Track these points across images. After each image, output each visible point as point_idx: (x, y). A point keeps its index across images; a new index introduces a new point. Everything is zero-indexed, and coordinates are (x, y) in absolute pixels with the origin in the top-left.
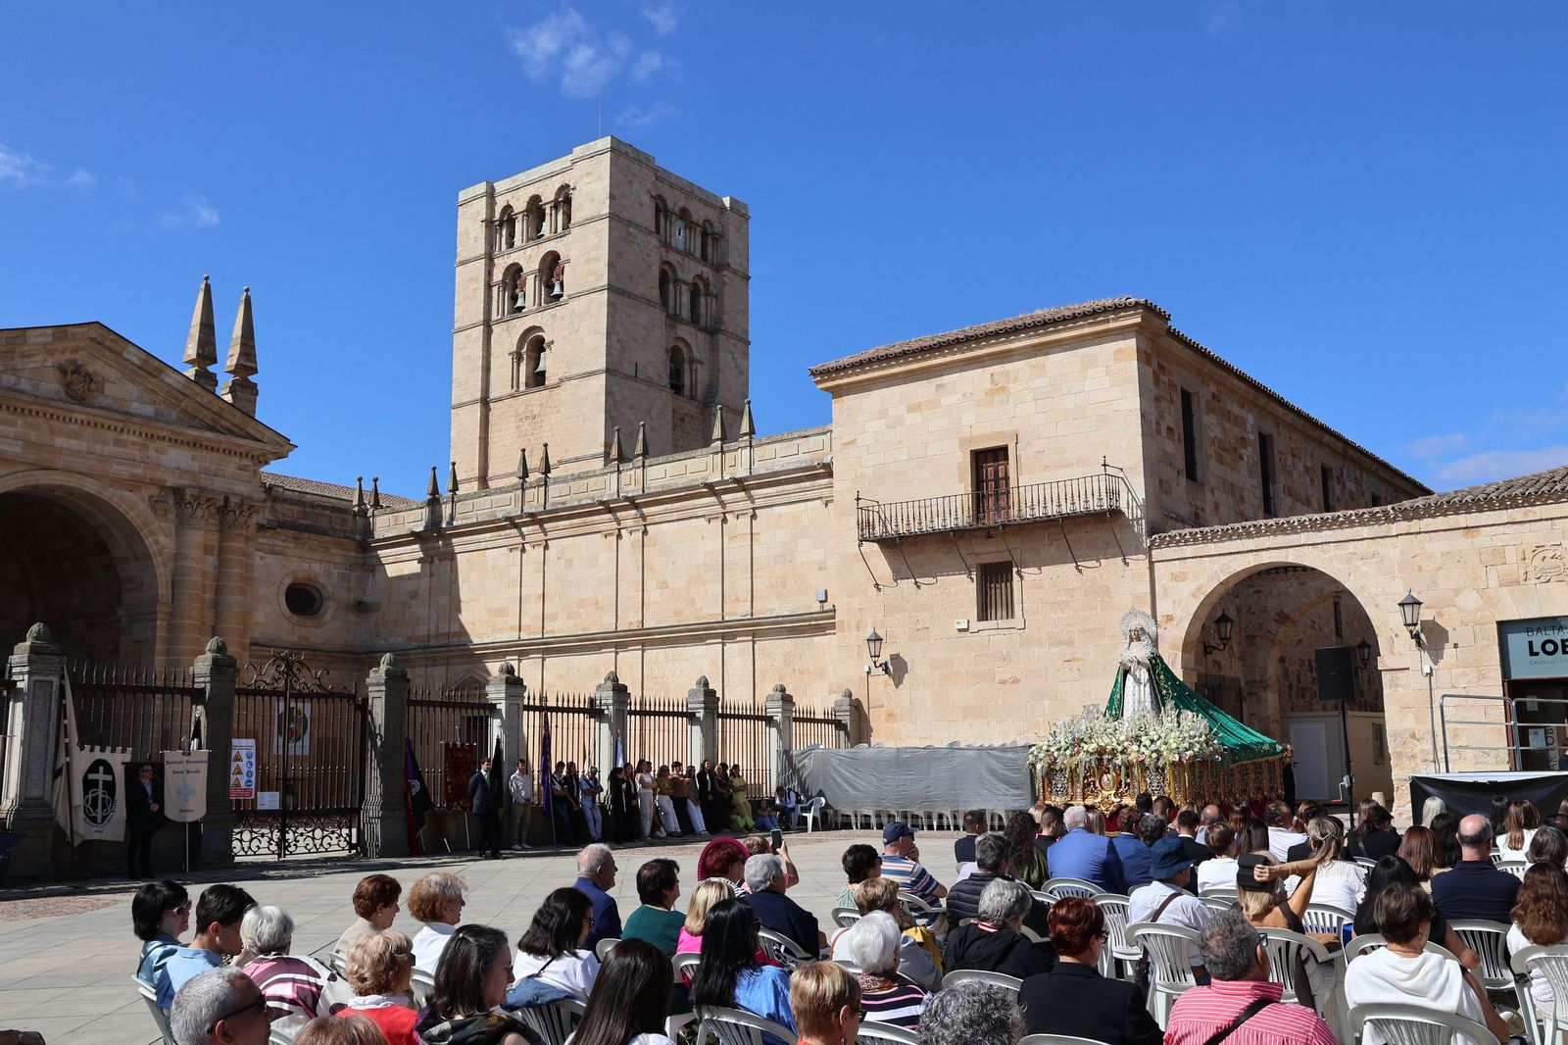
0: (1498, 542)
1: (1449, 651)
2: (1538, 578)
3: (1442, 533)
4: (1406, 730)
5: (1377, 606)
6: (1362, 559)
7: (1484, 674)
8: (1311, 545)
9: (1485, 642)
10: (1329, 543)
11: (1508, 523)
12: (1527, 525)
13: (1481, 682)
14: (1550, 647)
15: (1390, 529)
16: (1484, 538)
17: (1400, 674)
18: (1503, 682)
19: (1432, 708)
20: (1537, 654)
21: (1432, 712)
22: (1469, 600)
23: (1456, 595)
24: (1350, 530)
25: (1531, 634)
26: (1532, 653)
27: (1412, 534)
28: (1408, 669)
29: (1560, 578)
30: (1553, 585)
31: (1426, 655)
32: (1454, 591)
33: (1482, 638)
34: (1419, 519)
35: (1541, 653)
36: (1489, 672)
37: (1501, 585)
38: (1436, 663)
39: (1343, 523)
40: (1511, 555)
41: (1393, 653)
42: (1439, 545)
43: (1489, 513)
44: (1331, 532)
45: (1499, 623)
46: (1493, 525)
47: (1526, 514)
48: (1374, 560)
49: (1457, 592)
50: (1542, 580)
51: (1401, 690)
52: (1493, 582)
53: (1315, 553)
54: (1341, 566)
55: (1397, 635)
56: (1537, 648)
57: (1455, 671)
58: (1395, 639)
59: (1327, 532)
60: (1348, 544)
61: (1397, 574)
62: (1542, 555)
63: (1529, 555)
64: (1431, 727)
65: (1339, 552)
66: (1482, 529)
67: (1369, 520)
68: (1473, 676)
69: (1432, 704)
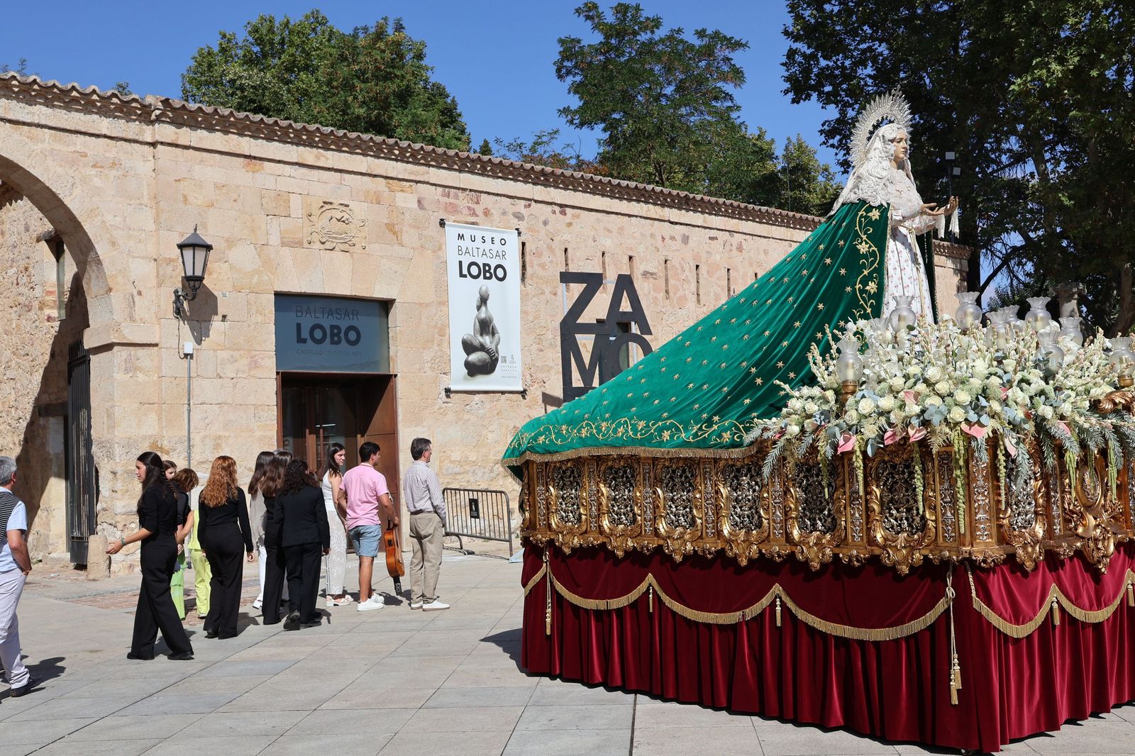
0: (284, 185)
1: (216, 325)
2: (323, 243)
3: (217, 156)
4: (144, 438)
5: (113, 244)
6: (94, 166)
7: (256, 362)
8: (10, 121)
9: (260, 319)
10: (42, 126)
11: (296, 164)
12: (315, 172)
13: (253, 373)
14: (318, 334)
15: (142, 131)
16: (268, 176)
17: (141, 352)
18: (278, 373)
19: (189, 405)
20: (304, 341)
21: (189, 411)
22: (243, 256)
23: (230, 248)
24: (81, 115)
25: (299, 314)
26: (301, 340)
27: (177, 146)
28: (156, 345)
29: (346, 247)
30: (337, 255)
31: (186, 328)
32: (227, 241)
33: (257, 312)
34: (190, 126)
35: (309, 340)
36: (263, 359)
37: (283, 244)
38: (199, 341)
39: (75, 100)
40: (296, 204)
41: (132, 319)
42: (211, 171)
43: (277, 143)
44: (49, 111)
45: (279, 295)
46: (279, 162)
47: (318, 157)
48: (114, 172)
49: (231, 243)
50: (328, 245)
51: (141, 377)
52: (275, 240)
53: (16, 136)
54: (60, 170)
55: (140, 293)
56: (305, 334)
57: (224, 354)
58: (137, 298)
59: (44, 108)
60: (74, 136)
61: (145, 200)
62: (329, 214)
63: (316, 212)
64: (186, 434)
65: (57, 146)
66: (266, 163)
67: (119, 108)
68: (244, 363)
69: (189, 400)
